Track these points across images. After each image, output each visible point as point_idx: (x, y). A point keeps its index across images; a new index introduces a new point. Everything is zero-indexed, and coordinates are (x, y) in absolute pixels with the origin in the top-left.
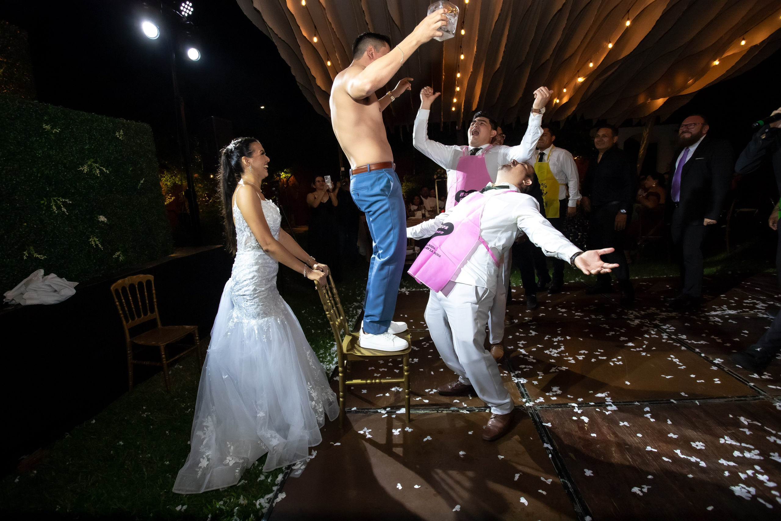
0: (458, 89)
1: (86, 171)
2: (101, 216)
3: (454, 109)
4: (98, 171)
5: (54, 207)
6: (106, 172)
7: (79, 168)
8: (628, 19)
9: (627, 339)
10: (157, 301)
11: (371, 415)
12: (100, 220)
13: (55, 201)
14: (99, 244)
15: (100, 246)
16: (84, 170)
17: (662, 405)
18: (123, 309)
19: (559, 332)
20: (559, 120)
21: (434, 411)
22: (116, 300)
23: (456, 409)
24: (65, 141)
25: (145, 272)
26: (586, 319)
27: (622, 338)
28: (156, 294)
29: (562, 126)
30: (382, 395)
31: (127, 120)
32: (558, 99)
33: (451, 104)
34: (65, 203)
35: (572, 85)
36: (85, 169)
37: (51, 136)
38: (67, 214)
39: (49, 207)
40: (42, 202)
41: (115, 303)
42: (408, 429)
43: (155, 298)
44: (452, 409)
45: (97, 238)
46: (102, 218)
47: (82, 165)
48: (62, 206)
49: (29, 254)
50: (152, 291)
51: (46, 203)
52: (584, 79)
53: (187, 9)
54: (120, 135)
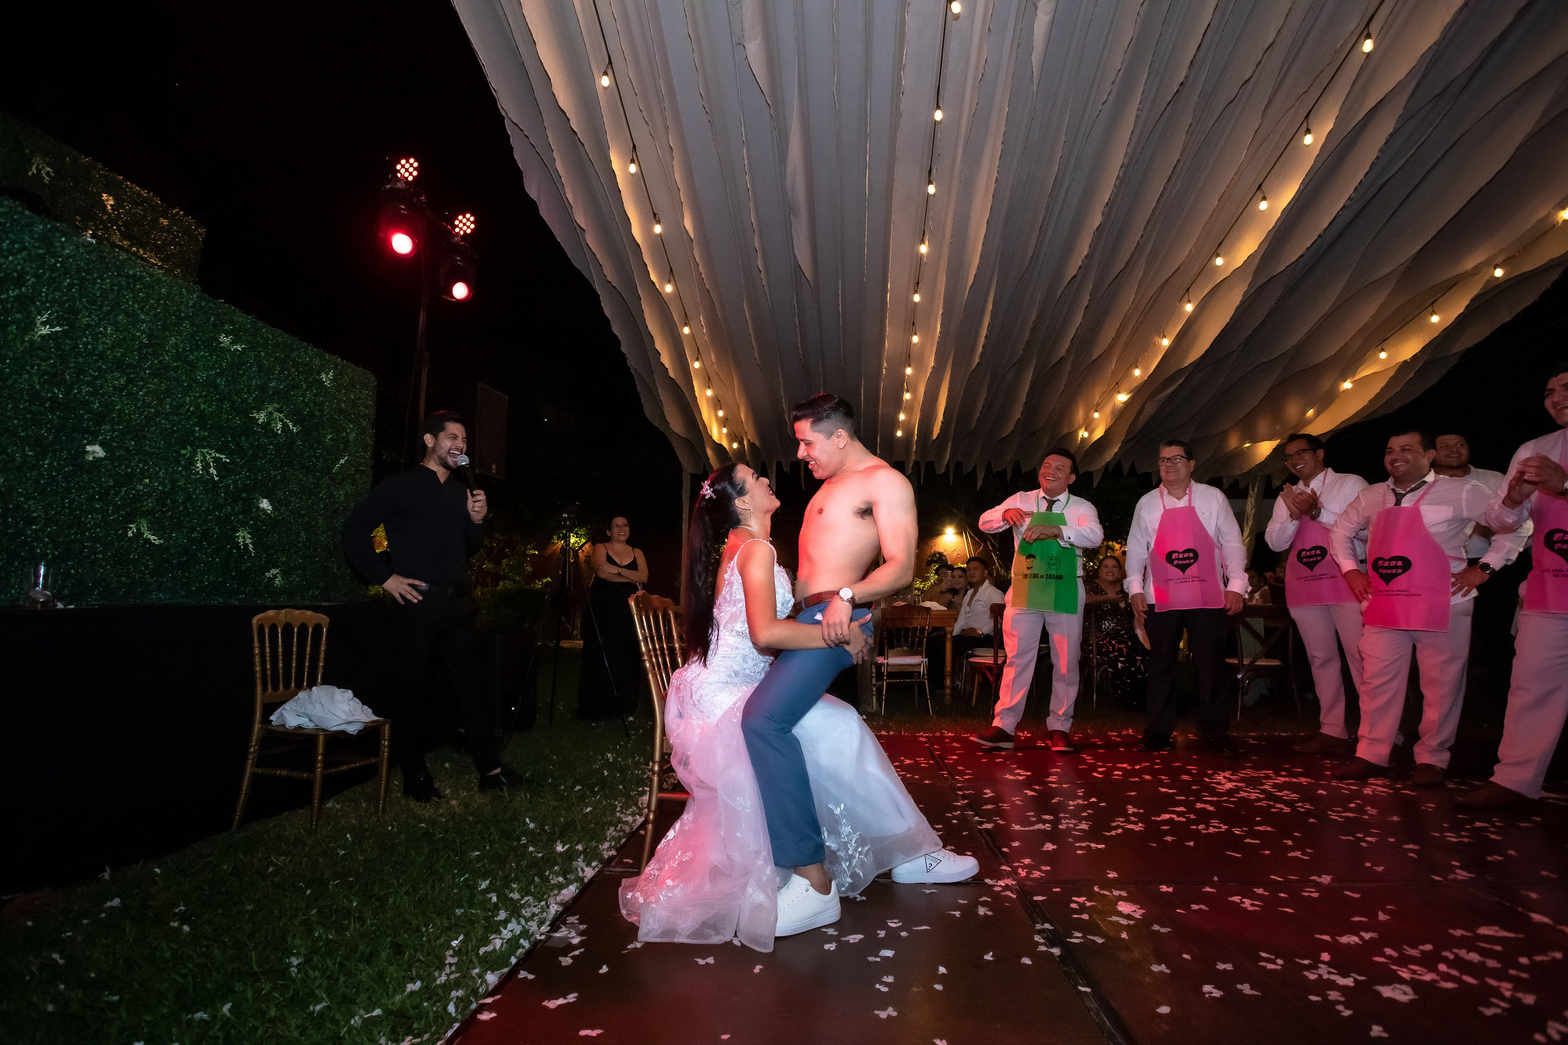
0: (907, 396)
1: (260, 421)
2: (265, 501)
3: (899, 434)
4: (280, 426)
5: (199, 465)
6: (293, 431)
7: (254, 413)
8: (1189, 301)
10: (324, 667)
12: (261, 506)
13: (202, 453)
14: (250, 546)
15: (251, 547)
16: (259, 419)
18: (263, 663)
19: (1081, 794)
20: (1090, 470)
22: (256, 644)
24: (244, 367)
25: (316, 609)
28: (326, 652)
29: (1096, 480)
31: (342, 359)
32: (1086, 430)
33: (894, 424)
34: (217, 460)
35: (1108, 409)
36: (261, 417)
37: (226, 355)
38: (216, 479)
39: (191, 462)
40: (183, 452)
41: (252, 648)
43: (321, 659)
45: (248, 533)
46: (265, 504)
47: (259, 410)
48: (212, 464)
49: (139, 530)
50: (319, 645)
51: (189, 455)
52: (1129, 396)
53: (465, 224)
54: (326, 378)
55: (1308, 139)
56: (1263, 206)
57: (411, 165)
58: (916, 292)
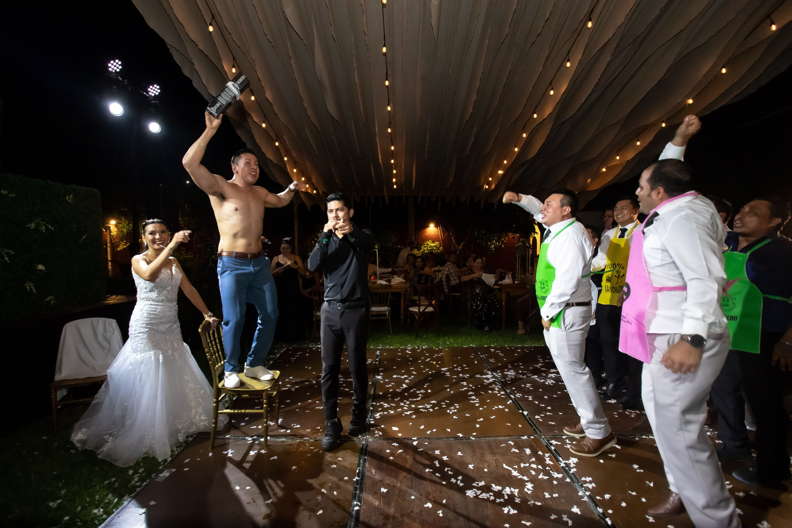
0: (395, 172)
1: (32, 227)
2: (40, 265)
3: (395, 187)
4: (44, 228)
6: (52, 229)
7: (28, 224)
8: (525, 132)
9: (474, 393)
11: (239, 441)
12: (38, 268)
15: (34, 290)
16: (31, 226)
17: (463, 440)
21: (290, 439)
23: (308, 439)
24: (18, 203)
26: (454, 377)
27: (471, 393)
30: (255, 427)
31: (78, 186)
32: (487, 185)
33: (391, 183)
34: (8, 253)
35: (495, 177)
36: (33, 226)
37: (6, 199)
38: (9, 262)
42: (263, 451)
44: (305, 438)
45: (32, 283)
46: (41, 267)
47: (31, 222)
48: (5, 255)
52: (504, 172)
53: (154, 90)
54: (69, 198)
55: (568, 64)
56: (552, 93)
57: (117, 63)
58: (389, 127)
